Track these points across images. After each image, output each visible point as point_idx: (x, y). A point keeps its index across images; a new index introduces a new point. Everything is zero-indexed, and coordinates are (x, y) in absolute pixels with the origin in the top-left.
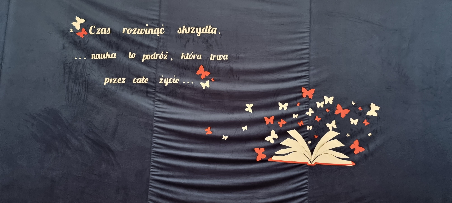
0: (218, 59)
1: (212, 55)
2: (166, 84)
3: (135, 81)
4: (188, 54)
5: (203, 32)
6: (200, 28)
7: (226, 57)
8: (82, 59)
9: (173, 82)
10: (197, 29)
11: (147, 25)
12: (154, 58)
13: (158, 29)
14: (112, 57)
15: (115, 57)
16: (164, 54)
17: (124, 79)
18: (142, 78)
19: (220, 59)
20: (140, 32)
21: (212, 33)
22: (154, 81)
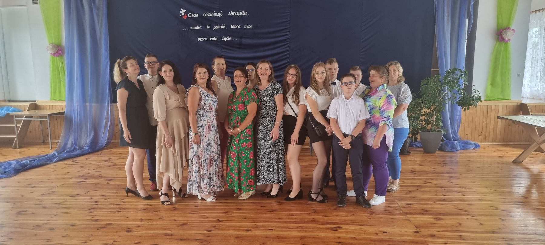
0: (248, 27)
1: (245, 26)
2: (225, 40)
3: (211, 39)
4: (234, 25)
5: (241, 14)
6: (239, 12)
7: (251, 26)
8: (187, 29)
9: (228, 39)
10: (238, 13)
11: (214, 12)
12: (219, 28)
13: (220, 13)
14: (200, 28)
15: (201, 28)
16: (223, 26)
17: (206, 38)
18: (214, 38)
19: (249, 27)
20: (211, 15)
21: (245, 14)
22: (219, 39)
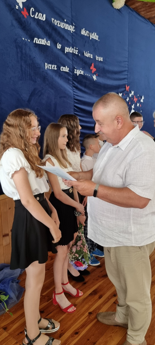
0: (99, 60)
1: (96, 56)
2: (78, 74)
3: (62, 69)
4: (87, 53)
5: (93, 37)
7: (102, 59)
8: (28, 40)
9: (81, 73)
10: (90, 33)
11: (65, 21)
12: (71, 52)
13: (72, 27)
15: (50, 45)
16: (76, 49)
17: (56, 66)
18: (65, 67)
20: (62, 25)
21: (97, 39)
22: (72, 70)
